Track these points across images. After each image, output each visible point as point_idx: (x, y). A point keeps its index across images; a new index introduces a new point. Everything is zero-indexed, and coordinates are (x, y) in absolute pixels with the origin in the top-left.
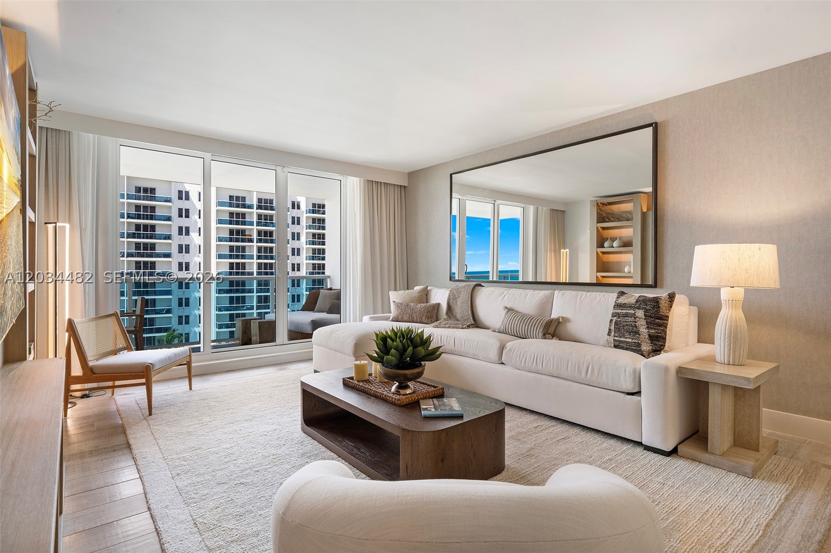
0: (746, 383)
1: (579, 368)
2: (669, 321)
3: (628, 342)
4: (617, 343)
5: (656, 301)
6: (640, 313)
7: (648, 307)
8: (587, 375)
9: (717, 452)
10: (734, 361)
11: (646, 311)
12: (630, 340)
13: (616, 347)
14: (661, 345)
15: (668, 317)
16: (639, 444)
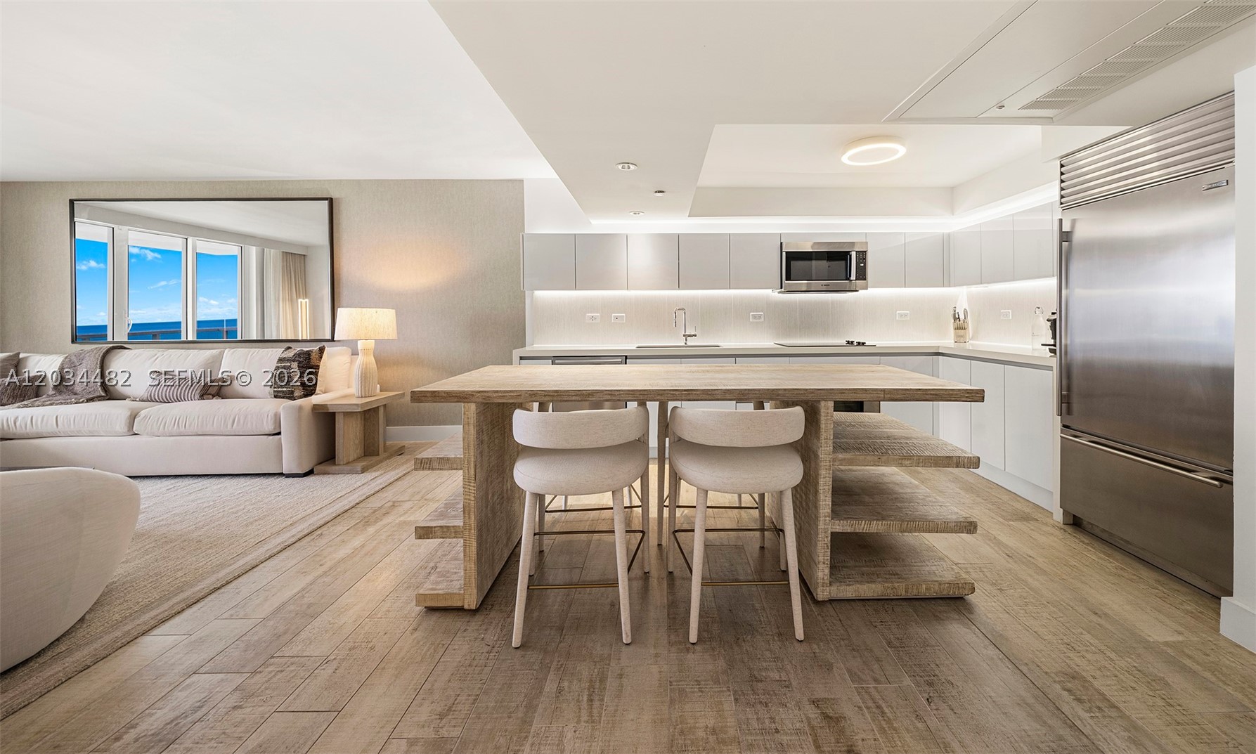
0: (356, 407)
1: (225, 421)
2: (320, 369)
3: (283, 391)
4: (276, 394)
5: (308, 353)
6: (295, 365)
7: (301, 360)
8: (232, 426)
9: (342, 463)
10: (365, 394)
11: (300, 362)
12: (285, 389)
13: (276, 397)
14: (312, 390)
15: (319, 366)
16: (281, 474)
